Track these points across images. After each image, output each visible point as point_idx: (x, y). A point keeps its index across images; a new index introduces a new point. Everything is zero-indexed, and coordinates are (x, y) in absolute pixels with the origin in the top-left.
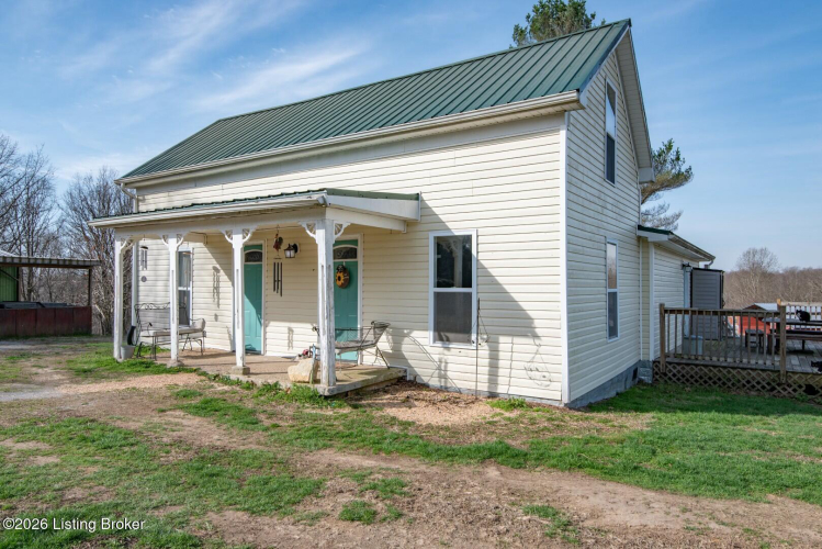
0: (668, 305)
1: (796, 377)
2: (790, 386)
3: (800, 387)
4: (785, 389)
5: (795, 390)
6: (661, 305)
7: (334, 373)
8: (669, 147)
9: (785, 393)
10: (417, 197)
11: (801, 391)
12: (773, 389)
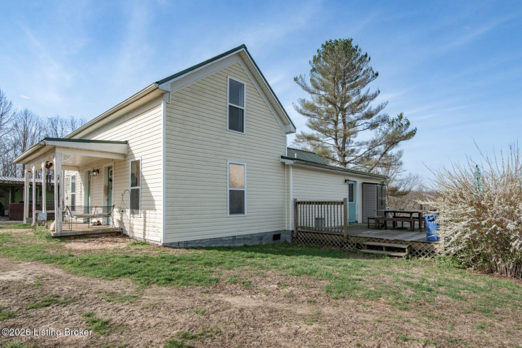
0: (298, 200)
1: (352, 239)
2: (350, 244)
3: (354, 244)
4: (347, 246)
5: (352, 246)
6: (295, 200)
7: (61, 226)
8: (401, 117)
9: (347, 248)
10: (126, 142)
11: (354, 247)
12: (342, 246)
